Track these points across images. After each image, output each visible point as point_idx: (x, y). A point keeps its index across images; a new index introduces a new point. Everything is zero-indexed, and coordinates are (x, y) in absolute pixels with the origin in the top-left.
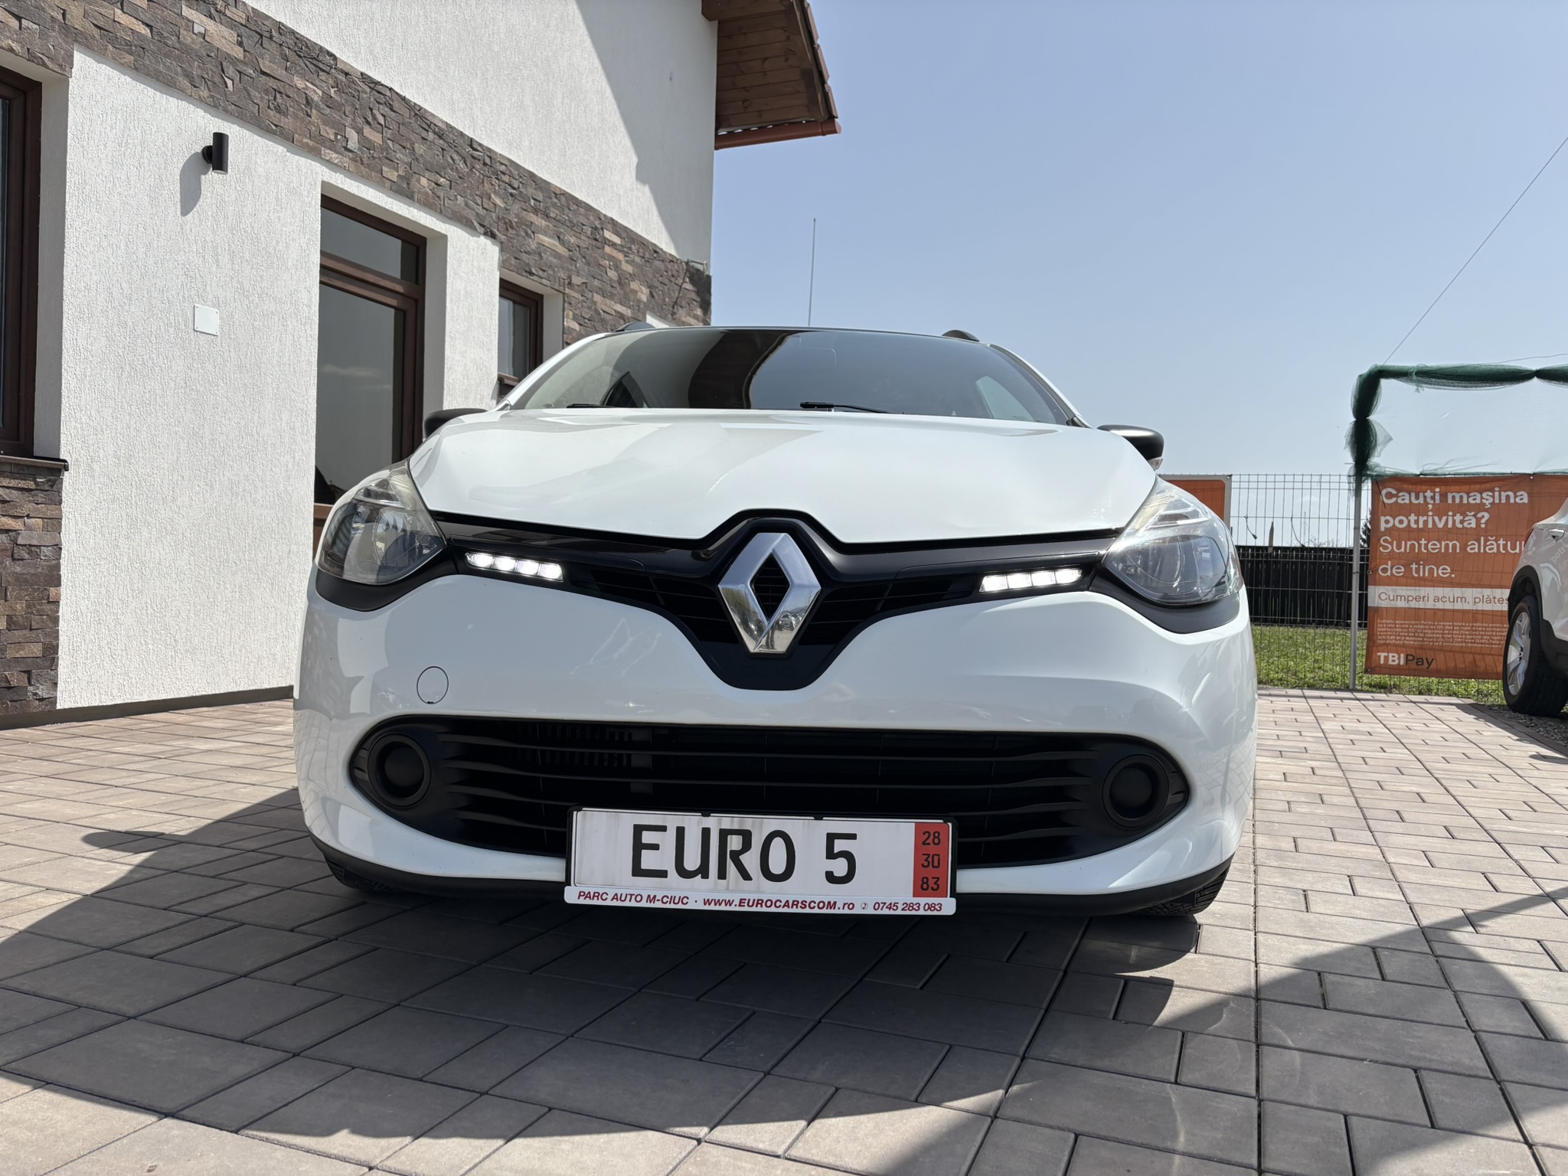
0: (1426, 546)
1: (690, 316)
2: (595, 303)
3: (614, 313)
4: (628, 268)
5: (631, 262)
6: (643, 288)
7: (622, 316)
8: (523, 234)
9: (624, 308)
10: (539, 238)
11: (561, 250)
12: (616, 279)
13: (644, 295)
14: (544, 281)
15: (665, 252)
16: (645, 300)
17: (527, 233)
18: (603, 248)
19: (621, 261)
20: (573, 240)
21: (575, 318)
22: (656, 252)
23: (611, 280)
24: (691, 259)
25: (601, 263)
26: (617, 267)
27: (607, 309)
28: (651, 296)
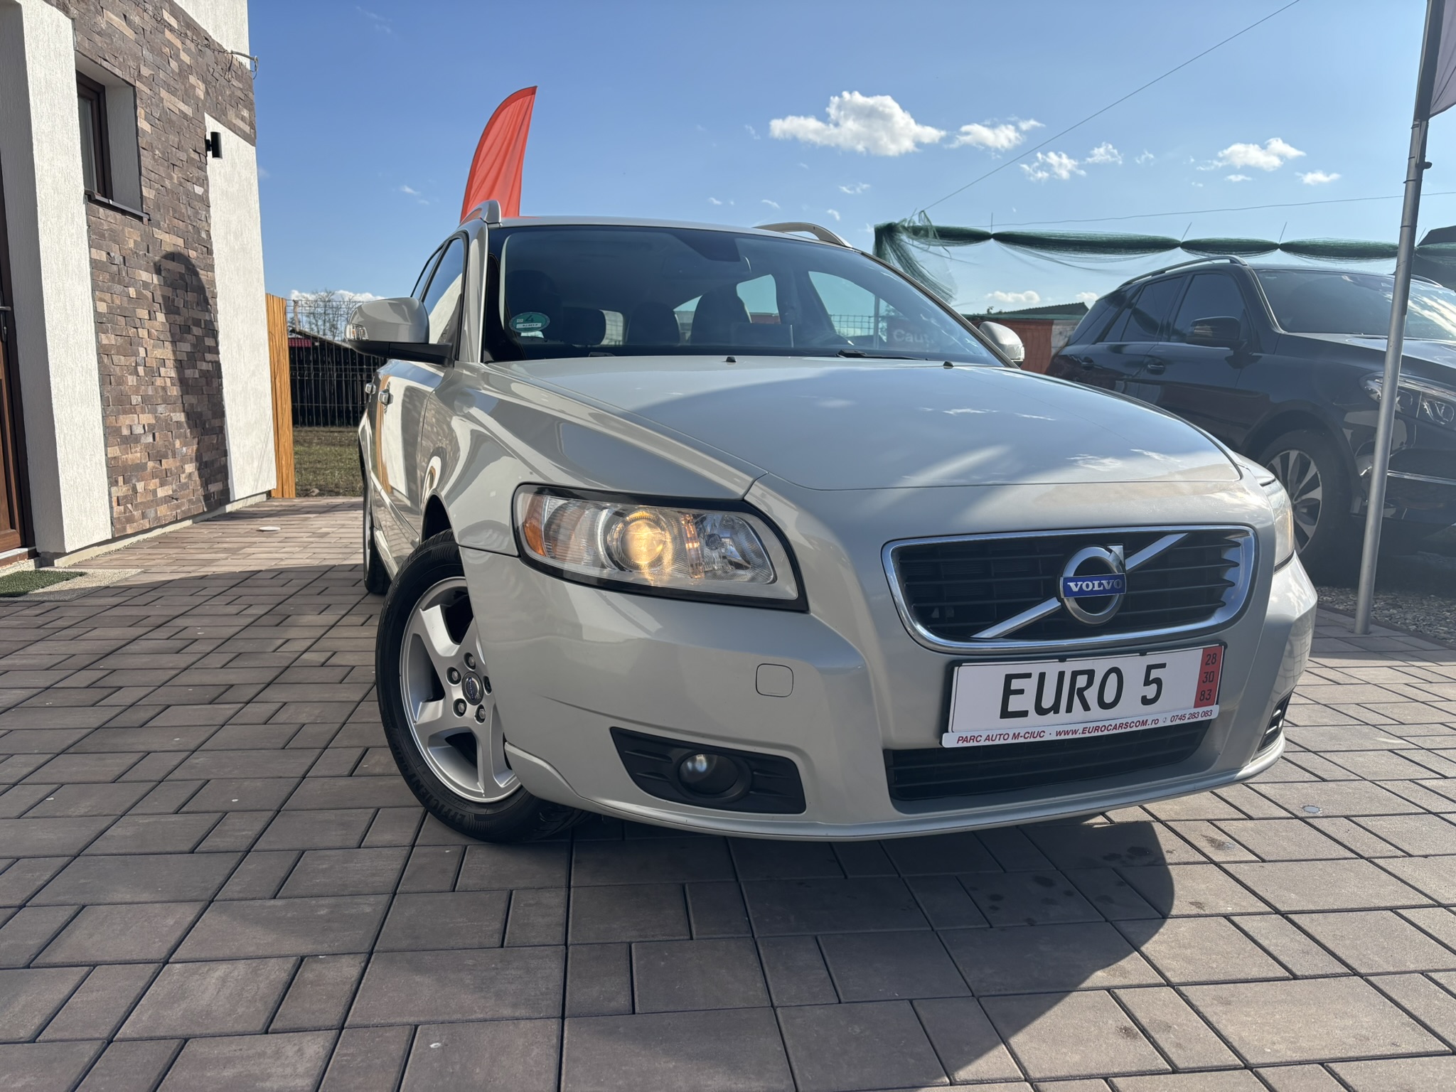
1: (239, 118)
2: (162, 100)
4: (185, 58)
5: (187, 51)
6: (200, 83)
7: (185, 116)
8: (92, 8)
9: (186, 107)
10: (107, 17)
11: (129, 33)
12: (177, 71)
13: (200, 93)
15: (213, 40)
16: (203, 98)
17: (96, 8)
18: (163, 33)
19: (179, 50)
20: (137, 20)
21: (146, 119)
22: (206, 39)
23: (173, 71)
24: (234, 50)
26: (176, 56)
27: (172, 107)
28: (207, 93)
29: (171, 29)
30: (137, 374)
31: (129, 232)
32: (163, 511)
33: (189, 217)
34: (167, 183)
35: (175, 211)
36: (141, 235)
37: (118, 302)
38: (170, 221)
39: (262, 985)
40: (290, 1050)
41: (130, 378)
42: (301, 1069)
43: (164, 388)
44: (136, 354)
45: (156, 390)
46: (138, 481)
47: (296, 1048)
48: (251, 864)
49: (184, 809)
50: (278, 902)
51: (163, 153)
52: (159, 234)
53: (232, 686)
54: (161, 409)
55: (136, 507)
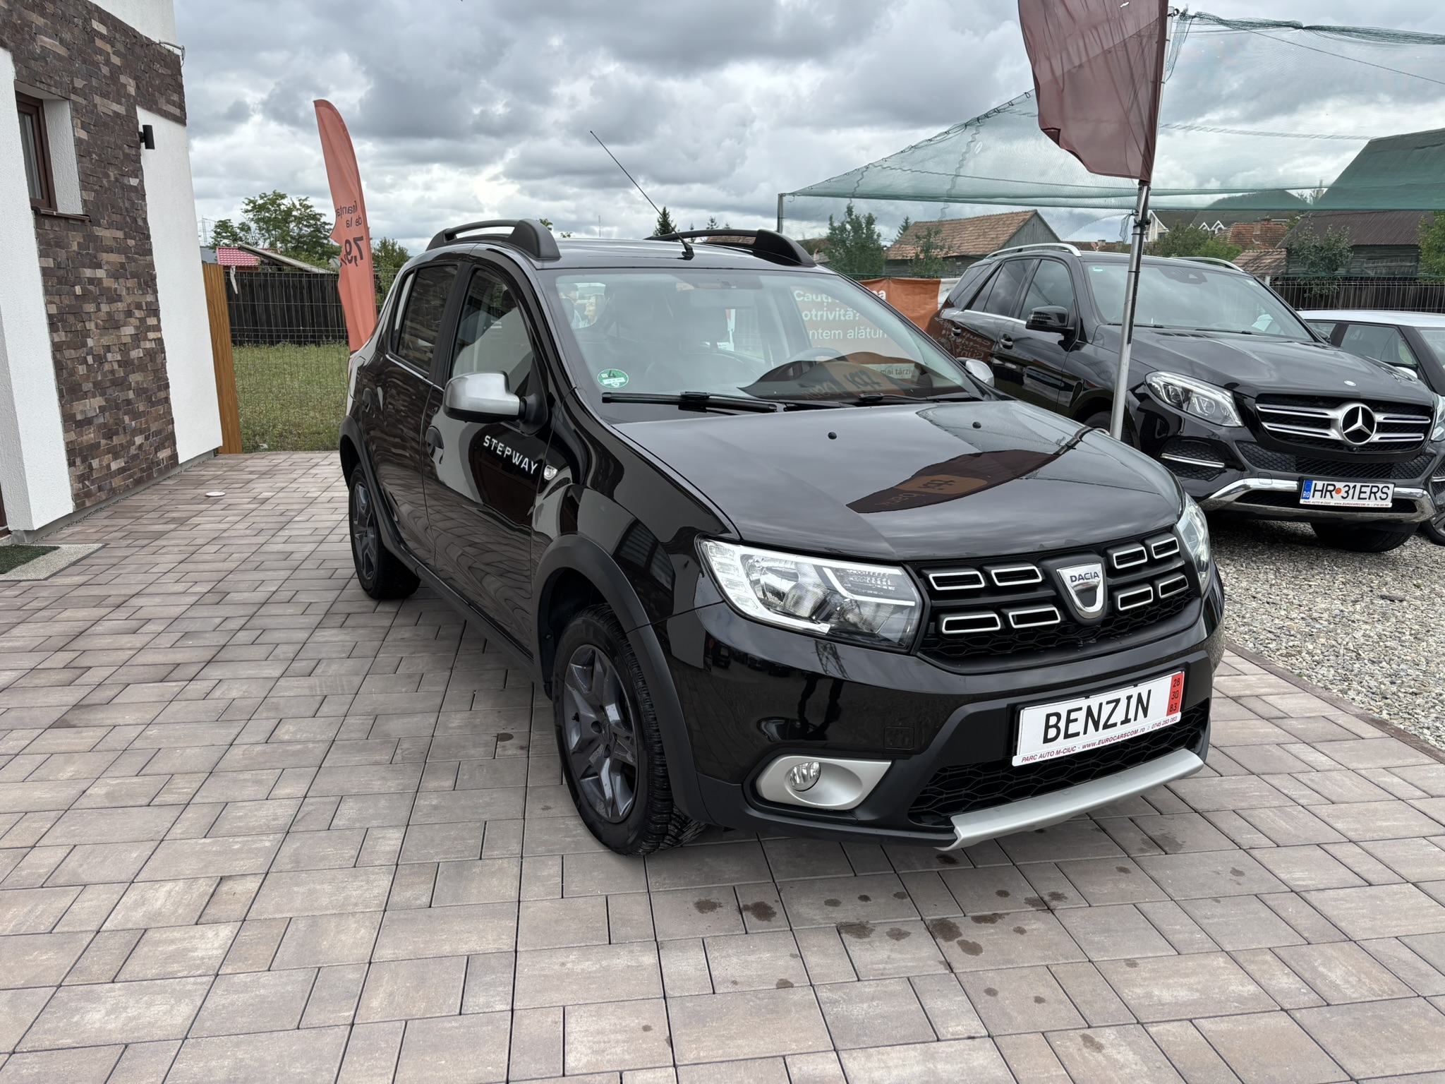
0: (822, 333)
1: (169, 103)
2: (95, 106)
3: (111, 114)
4: (116, 60)
5: (117, 53)
6: (131, 81)
7: (117, 114)
8: (27, 37)
9: (119, 106)
10: (42, 41)
11: (62, 51)
12: (108, 75)
13: (132, 90)
14: (53, 90)
15: (141, 36)
16: (134, 94)
17: (30, 35)
18: (94, 41)
19: (108, 54)
20: (67, 36)
21: (83, 128)
22: (135, 36)
23: (105, 76)
24: (162, 40)
25: (95, 59)
26: (108, 62)
27: (105, 110)
28: (138, 87)
29: (102, 37)
30: (86, 362)
31: (73, 236)
32: (117, 482)
33: (126, 208)
34: (105, 182)
35: (113, 207)
36: (84, 236)
37: (67, 302)
38: (109, 216)
39: (194, 896)
40: (210, 934)
41: (80, 368)
42: (216, 945)
43: (112, 372)
44: (85, 345)
45: (104, 375)
46: (93, 459)
47: (214, 933)
48: (190, 814)
49: (142, 773)
50: (207, 841)
51: (100, 156)
52: (99, 232)
53: (179, 664)
54: (109, 391)
55: (93, 483)
